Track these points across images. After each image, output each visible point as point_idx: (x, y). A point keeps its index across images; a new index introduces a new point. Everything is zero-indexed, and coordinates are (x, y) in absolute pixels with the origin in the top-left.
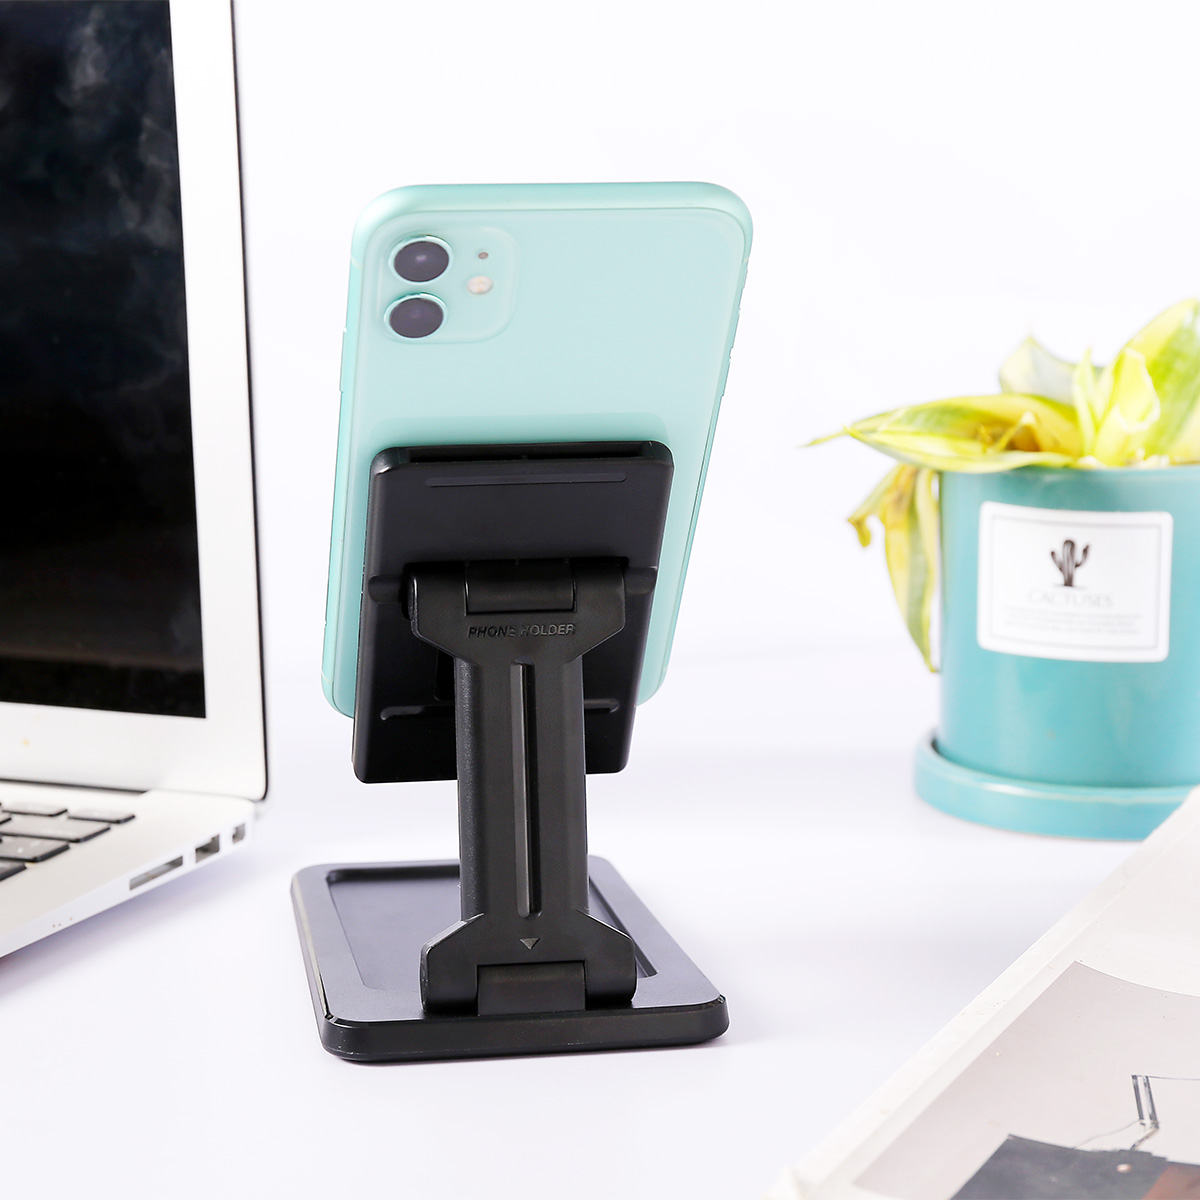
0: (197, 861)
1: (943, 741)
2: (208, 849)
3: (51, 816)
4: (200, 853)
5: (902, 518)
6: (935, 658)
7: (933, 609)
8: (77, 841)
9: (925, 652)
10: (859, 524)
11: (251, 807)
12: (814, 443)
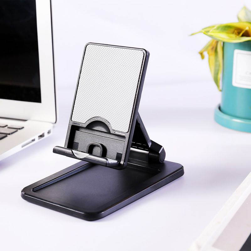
0: (39, 139)
1: (222, 107)
2: (42, 136)
3: (3, 127)
4: (40, 137)
5: (213, 53)
6: (221, 88)
7: (220, 75)
8: (9, 134)
9: (218, 86)
10: (201, 54)
11: (52, 125)
12: (192, 35)
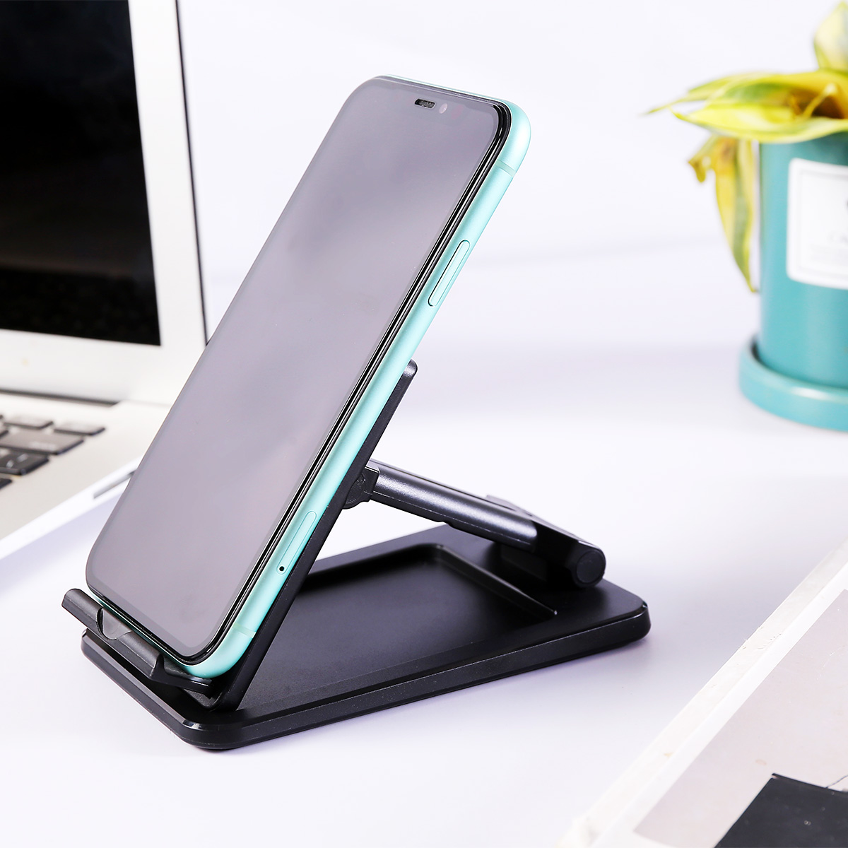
3: (39, 428)
5: (728, 167)
6: (755, 282)
8: (56, 453)
9: (746, 275)
10: (696, 165)
12: (653, 111)
